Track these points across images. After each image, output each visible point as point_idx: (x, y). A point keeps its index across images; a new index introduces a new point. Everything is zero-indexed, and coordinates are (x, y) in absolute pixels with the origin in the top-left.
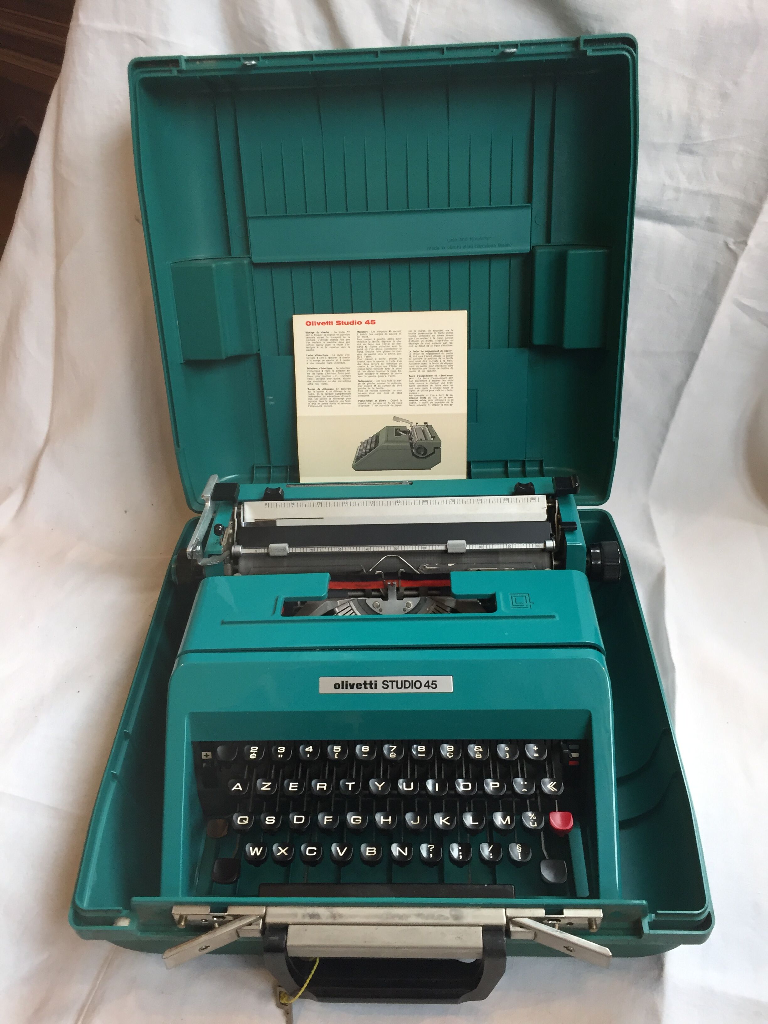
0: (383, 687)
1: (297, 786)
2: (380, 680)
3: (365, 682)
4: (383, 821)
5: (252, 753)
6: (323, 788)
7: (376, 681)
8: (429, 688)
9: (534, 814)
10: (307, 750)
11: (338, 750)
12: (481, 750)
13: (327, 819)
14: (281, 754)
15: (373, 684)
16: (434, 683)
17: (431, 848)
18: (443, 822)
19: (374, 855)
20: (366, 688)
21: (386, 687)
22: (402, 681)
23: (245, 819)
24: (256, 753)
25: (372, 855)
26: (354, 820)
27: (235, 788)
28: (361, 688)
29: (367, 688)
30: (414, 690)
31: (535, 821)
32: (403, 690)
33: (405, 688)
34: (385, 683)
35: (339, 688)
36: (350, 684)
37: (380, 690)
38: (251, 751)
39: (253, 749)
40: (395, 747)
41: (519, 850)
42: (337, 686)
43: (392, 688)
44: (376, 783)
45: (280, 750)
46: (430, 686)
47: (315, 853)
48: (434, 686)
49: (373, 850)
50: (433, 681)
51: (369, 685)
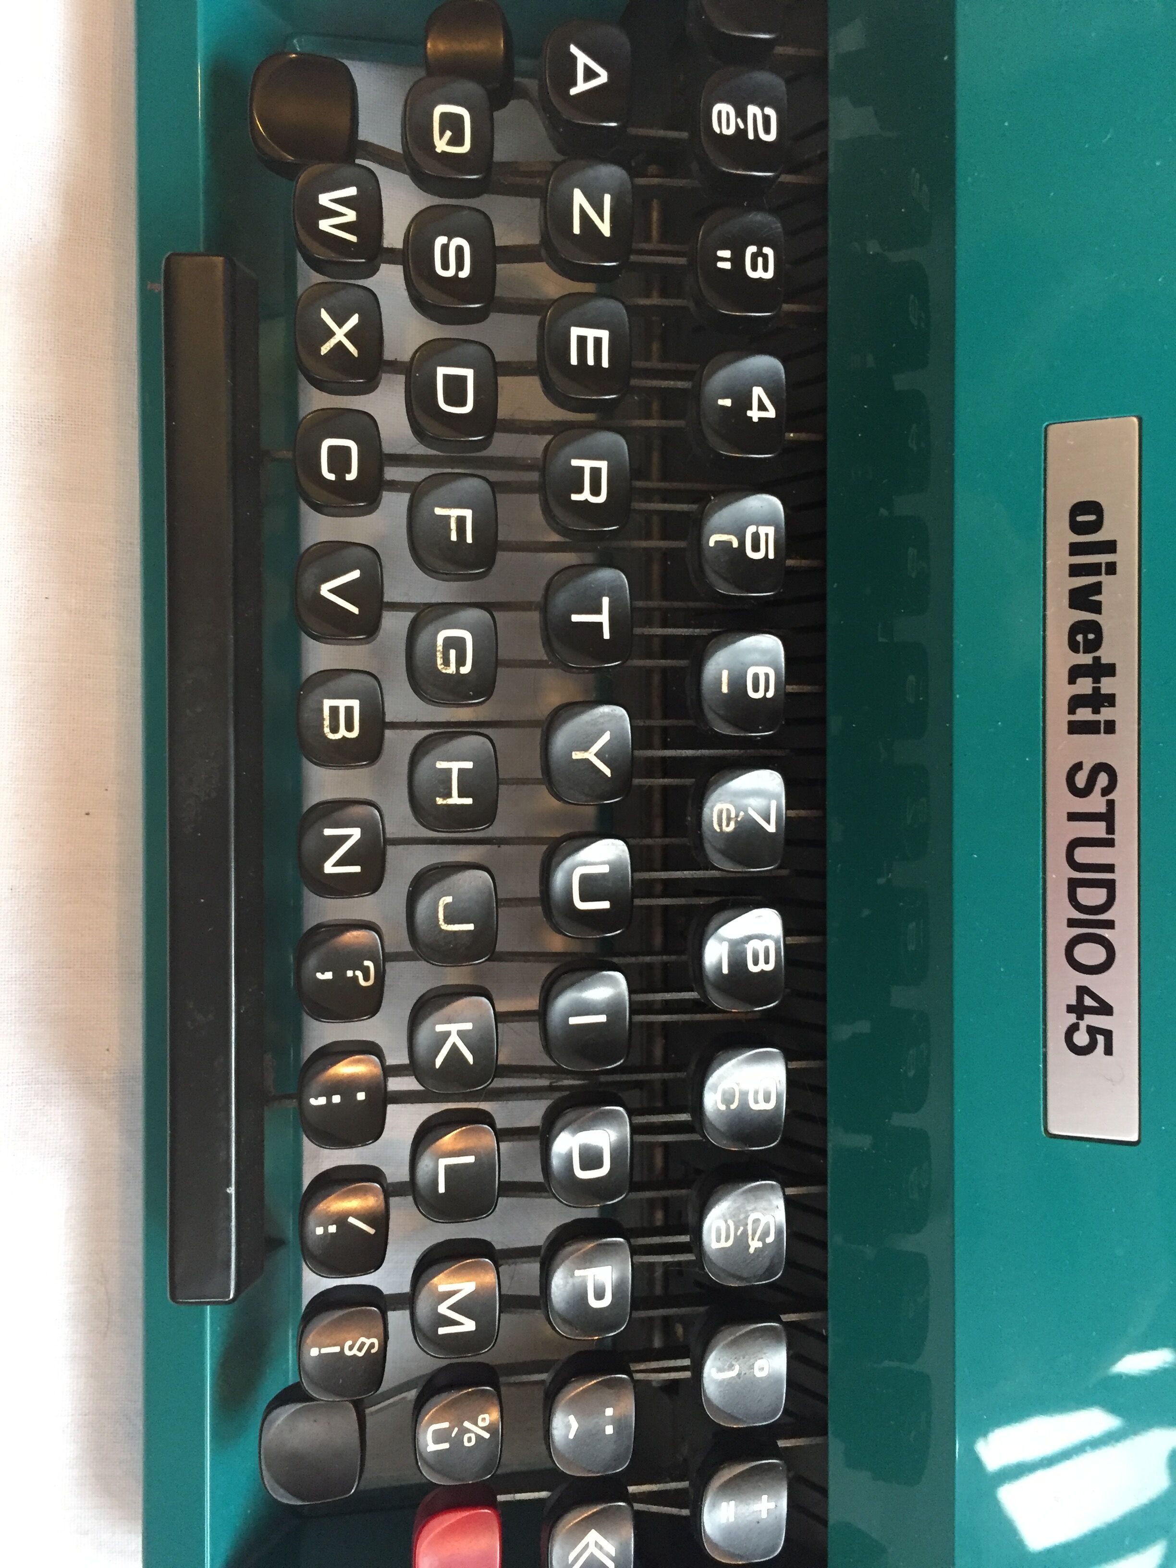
0: (1078, 767)
1: (591, 361)
2: (1122, 750)
3: (1110, 670)
4: (449, 771)
5: (742, 114)
6: (580, 490)
7: (1110, 727)
8: (1070, 1009)
9: (487, 1435)
10: (758, 392)
11: (756, 548)
12: (755, 1245)
13: (461, 521)
14: (738, 260)
15: (1096, 711)
16: (1101, 1039)
17: (359, 974)
18: (448, 1034)
19: (327, 730)
20: (1075, 673)
21: (1081, 780)
22: (1110, 868)
23: (457, 140)
24: (741, 133)
25: (327, 723)
26: (457, 644)
27: (583, 59)
28: (1074, 647)
29: (1072, 681)
30: (1059, 933)
31: (457, 1442)
32: (1059, 873)
33: (1073, 885)
34: (1103, 779)
35: (1076, 528)
36: (1097, 588)
37: (1064, 750)
38: (752, 110)
39: (767, 119)
40: (771, 828)
41: (351, 1348)
42: (1087, 515)
43: (1073, 817)
44: (606, 738)
45: (759, 253)
46: (1080, 1017)
47: (331, 477)
48: (1081, 1038)
49: (349, 727)
50: (1108, 1035)
51: (1090, 692)
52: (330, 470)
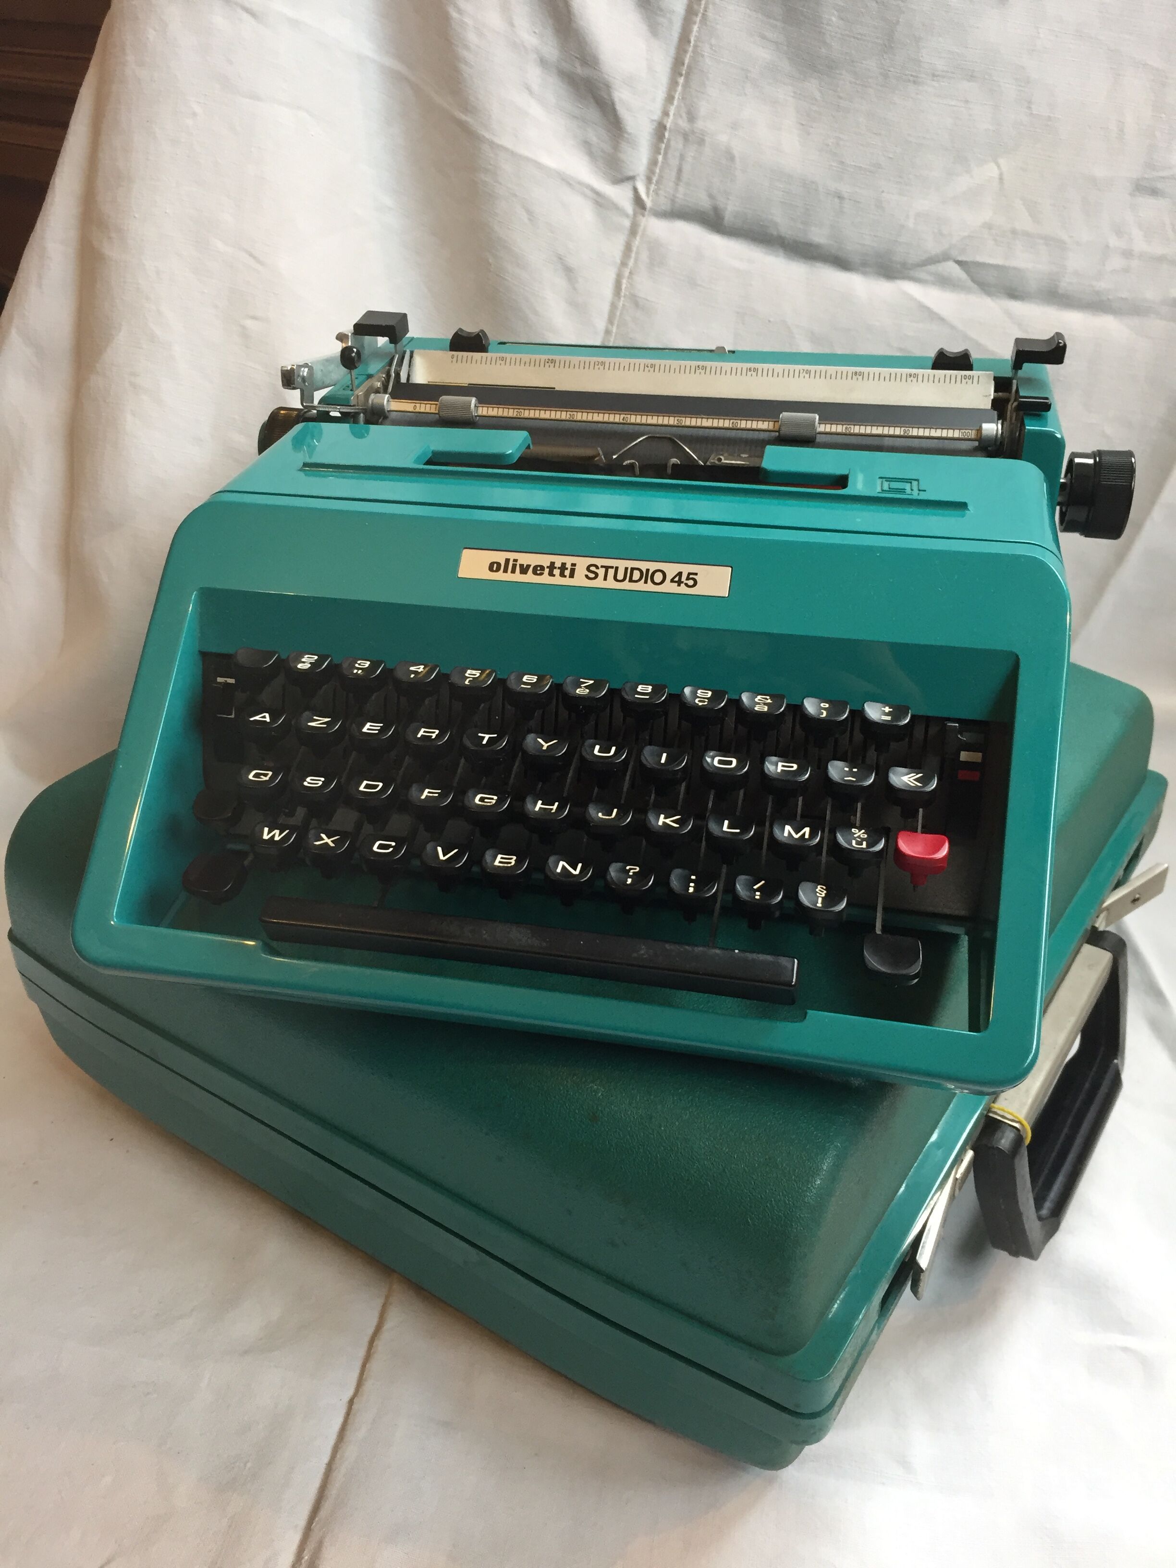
1: (379, 728)
2: (582, 563)
3: (553, 564)
4: (541, 809)
6: (431, 737)
7: (574, 565)
8: (679, 585)
9: (863, 830)
10: (412, 668)
11: (474, 675)
12: (769, 701)
13: (429, 793)
14: (359, 669)
15: (567, 569)
16: (691, 576)
17: (632, 871)
18: (664, 822)
19: (509, 865)
20: (551, 574)
21: (592, 576)
22: (626, 569)
23: (265, 775)
24: (311, 663)
25: (506, 865)
26: (482, 799)
28: (541, 574)
29: (554, 576)
30: (650, 587)
31: (864, 840)
32: (626, 585)
33: (631, 580)
34: (593, 569)
35: (498, 570)
36: (521, 566)
37: (580, 580)
38: (303, 660)
39: (309, 657)
40: (590, 682)
41: (820, 893)
42: (494, 567)
43: (605, 579)
44: (540, 740)
45: (359, 664)
46: (683, 582)
47: (391, 849)
48: (691, 583)
49: (511, 859)
50: (689, 574)
51: (559, 570)
52: (388, 849)
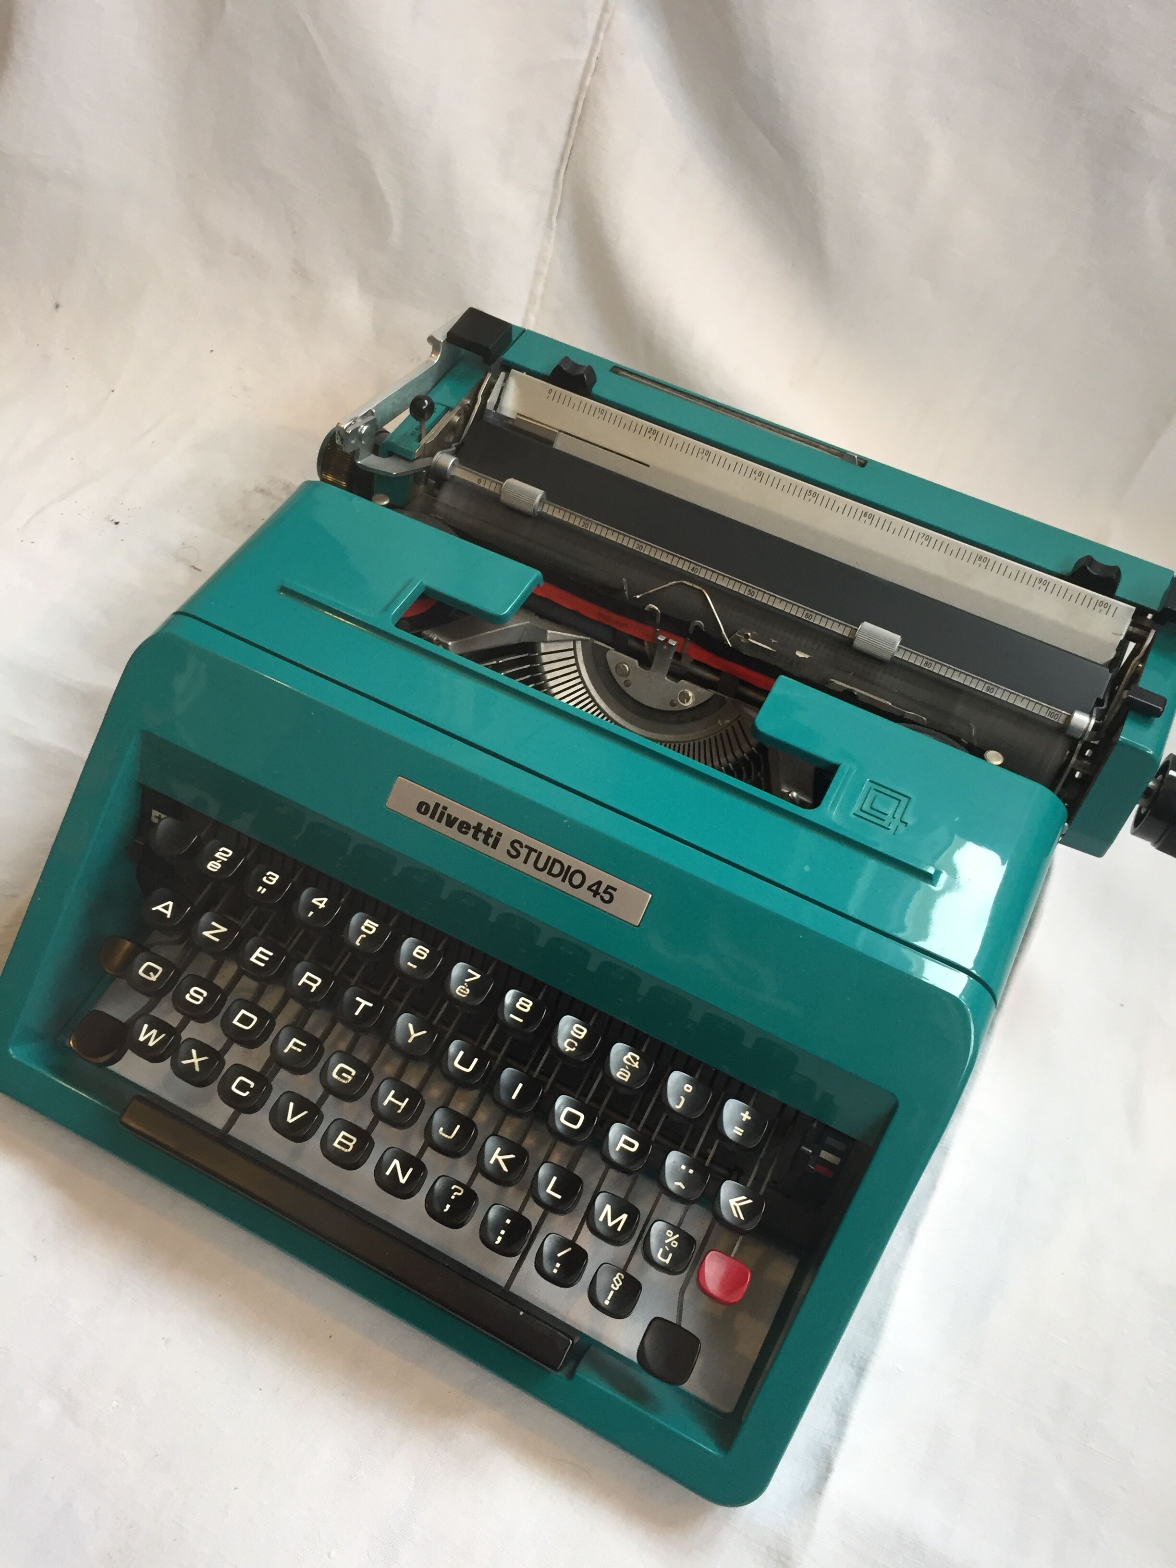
0: (508, 852)
1: (267, 959)
2: (509, 834)
3: (480, 825)
4: (390, 1101)
5: (216, 859)
6: (311, 987)
7: (500, 834)
8: (594, 896)
9: (677, 1236)
10: (315, 901)
11: (370, 930)
12: (636, 1065)
13: (296, 1044)
14: (265, 885)
15: (492, 836)
16: (609, 890)
17: (455, 1193)
18: (497, 1160)
19: (346, 1150)
20: (475, 837)
21: (514, 853)
22: (549, 858)
23: (155, 971)
24: (223, 863)
25: (343, 1149)
26: (342, 1070)
27: (159, 908)
28: (466, 833)
29: (477, 839)
30: (565, 887)
31: (672, 1250)
32: (543, 876)
33: (550, 873)
34: (517, 845)
35: (425, 813)
36: (449, 816)
37: (500, 854)
38: (217, 855)
39: (224, 852)
40: (478, 976)
41: (615, 1286)
42: (423, 808)
43: (525, 862)
44: (411, 1026)
45: (267, 877)
46: (599, 894)
47: (248, 1093)
48: (607, 897)
49: (351, 1141)
50: (609, 887)
51: (484, 835)
52: (244, 1092)
